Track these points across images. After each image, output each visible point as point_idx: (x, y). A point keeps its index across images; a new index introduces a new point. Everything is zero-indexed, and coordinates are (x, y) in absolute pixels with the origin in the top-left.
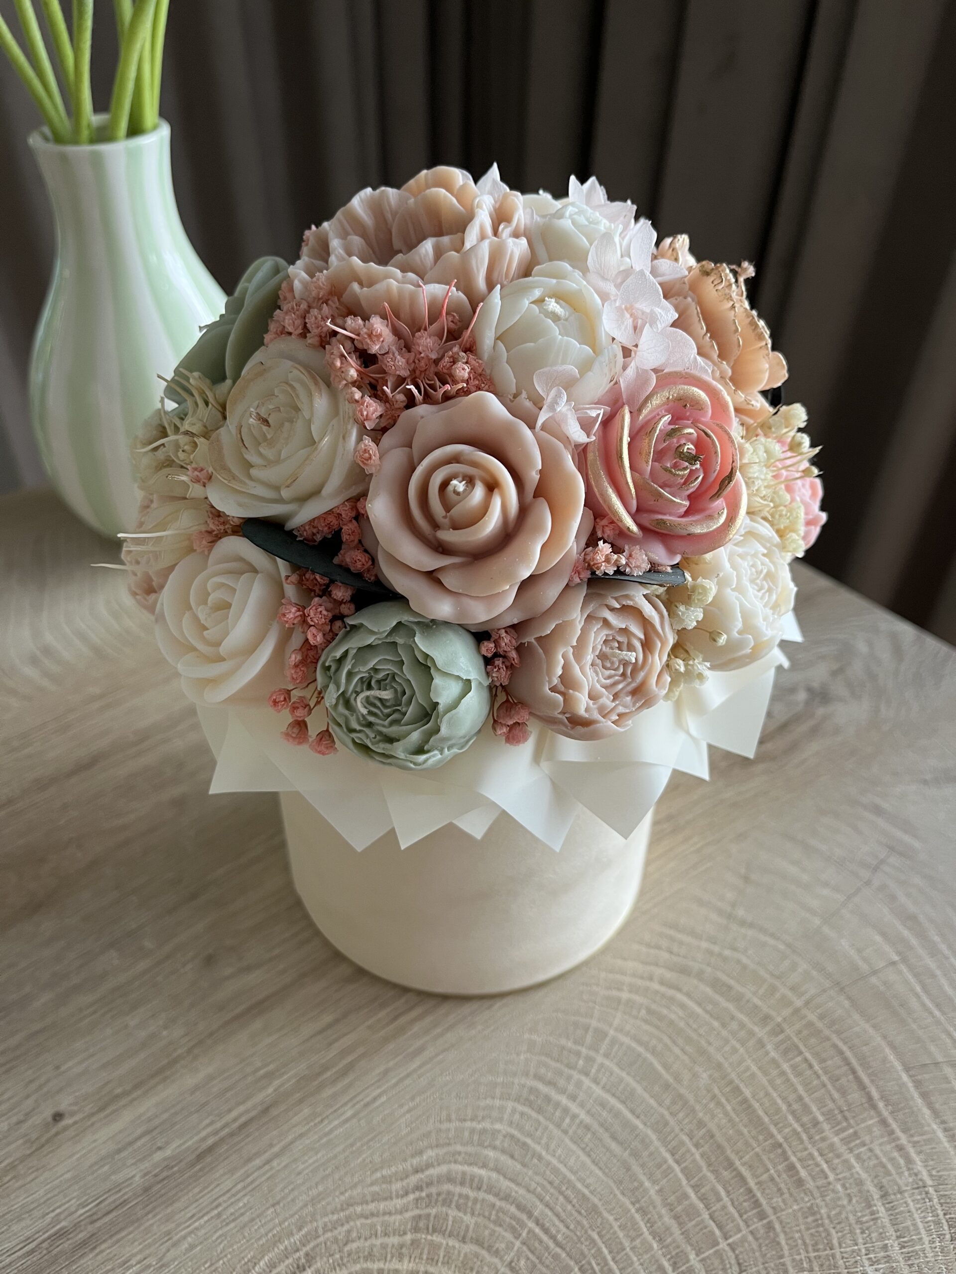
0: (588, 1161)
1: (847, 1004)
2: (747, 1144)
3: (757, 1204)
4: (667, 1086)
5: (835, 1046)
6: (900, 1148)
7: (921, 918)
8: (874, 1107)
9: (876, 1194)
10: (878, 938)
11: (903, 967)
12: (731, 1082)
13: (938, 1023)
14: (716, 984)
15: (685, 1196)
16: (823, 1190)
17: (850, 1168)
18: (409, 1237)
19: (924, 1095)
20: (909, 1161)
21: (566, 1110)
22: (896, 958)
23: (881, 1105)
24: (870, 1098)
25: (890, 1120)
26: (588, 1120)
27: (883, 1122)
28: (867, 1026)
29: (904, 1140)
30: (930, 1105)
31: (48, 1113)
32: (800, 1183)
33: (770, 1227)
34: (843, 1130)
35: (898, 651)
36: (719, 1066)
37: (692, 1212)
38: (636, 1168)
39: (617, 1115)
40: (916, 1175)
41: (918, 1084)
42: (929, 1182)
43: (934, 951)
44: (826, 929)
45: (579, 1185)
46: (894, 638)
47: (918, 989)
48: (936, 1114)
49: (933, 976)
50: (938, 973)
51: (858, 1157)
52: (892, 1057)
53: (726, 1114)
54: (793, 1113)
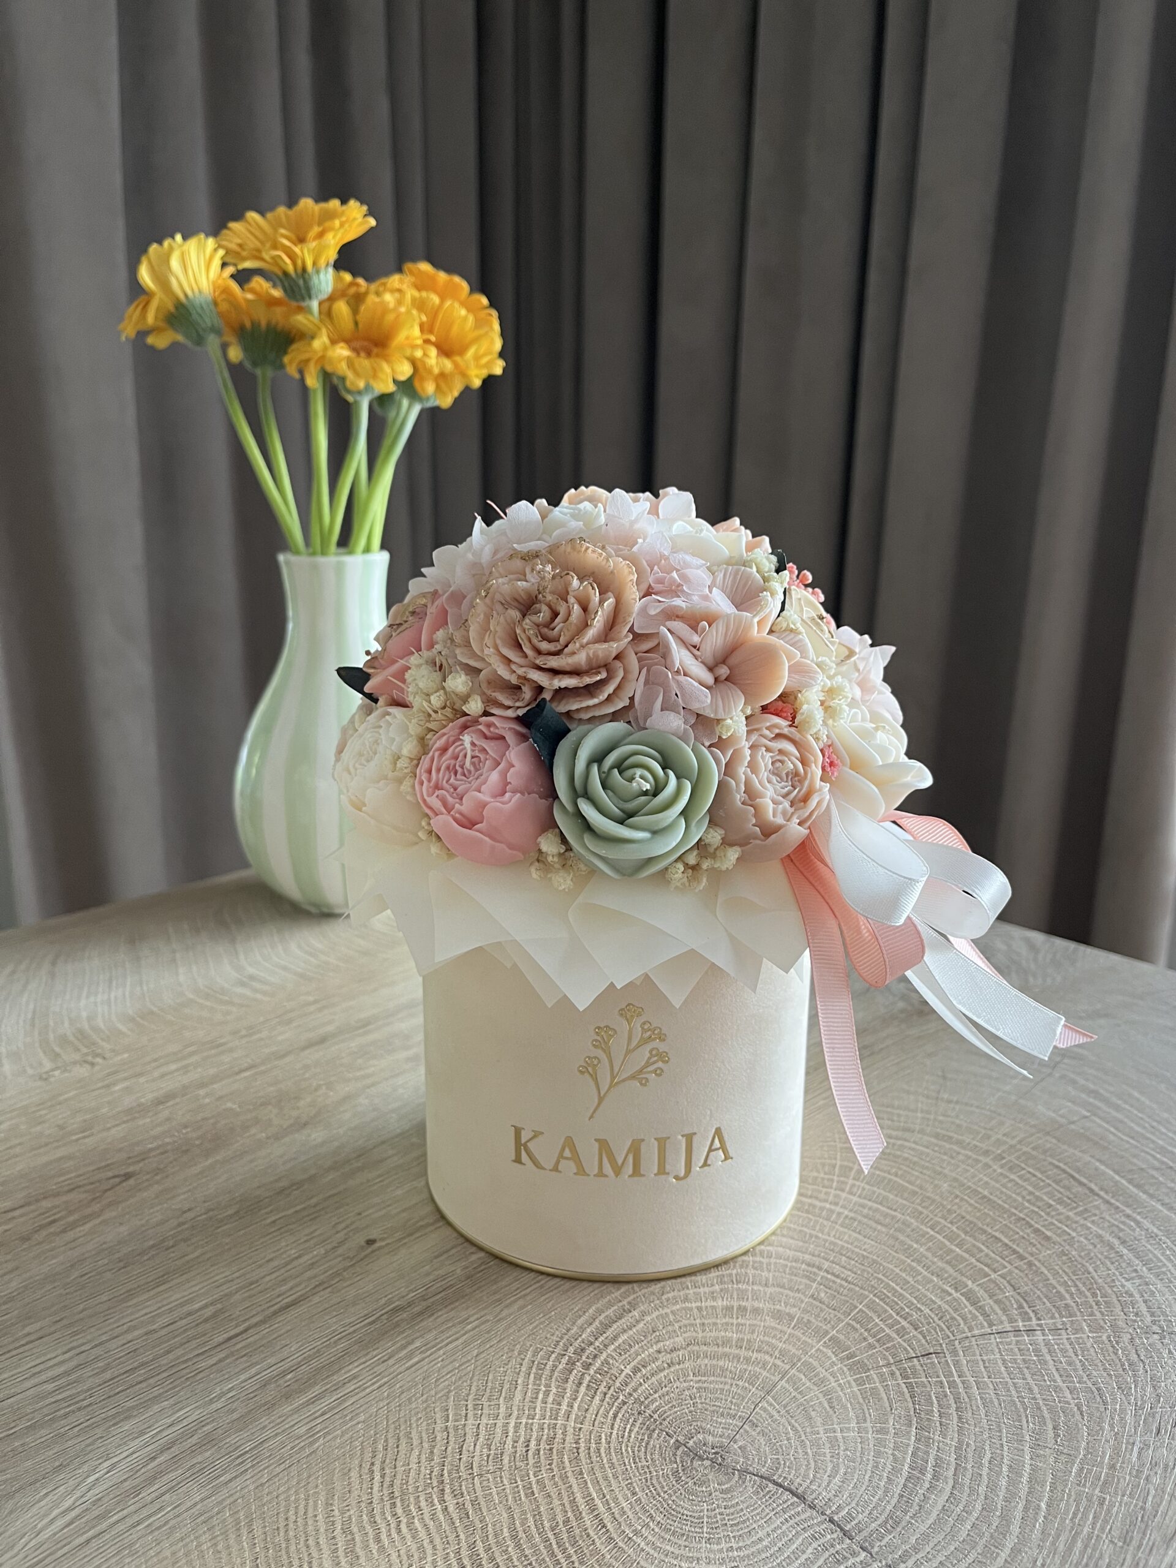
0: (861, 1237)
1: (1054, 1141)
2: (993, 1219)
3: (1015, 1252)
4: (915, 1193)
5: (1051, 1163)
6: (1128, 1216)
7: (1101, 1091)
8: (1098, 1195)
9: (1116, 1242)
10: (1069, 1104)
11: (1093, 1118)
12: (969, 1187)
13: (1136, 1147)
14: (937, 1136)
15: (952, 1251)
16: (1071, 1241)
17: (1088, 1228)
18: (717, 1288)
19: (1138, 1186)
20: (1138, 1223)
21: (832, 1211)
22: (1088, 1114)
23: (1102, 1193)
24: (1091, 1191)
25: (1113, 1201)
26: (852, 1215)
27: (1108, 1202)
28: (1076, 1152)
29: (1128, 1211)
30: (1145, 1192)
31: (361, 1239)
32: (1048, 1238)
33: (1030, 1264)
34: (1075, 1208)
35: (1032, 947)
36: (956, 1180)
37: (960, 1259)
38: (902, 1237)
39: (877, 1210)
40: (1147, 1230)
41: (1130, 1181)
42: (1160, 1233)
43: (1118, 1108)
44: (1022, 1102)
45: (857, 1250)
46: (1027, 941)
47: (1112, 1129)
48: (1151, 1196)
49: (1121, 1122)
50: (1126, 1120)
51: (1093, 1222)
52: (1103, 1167)
53: (971, 1205)
54: (1029, 1201)
